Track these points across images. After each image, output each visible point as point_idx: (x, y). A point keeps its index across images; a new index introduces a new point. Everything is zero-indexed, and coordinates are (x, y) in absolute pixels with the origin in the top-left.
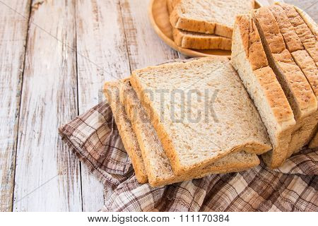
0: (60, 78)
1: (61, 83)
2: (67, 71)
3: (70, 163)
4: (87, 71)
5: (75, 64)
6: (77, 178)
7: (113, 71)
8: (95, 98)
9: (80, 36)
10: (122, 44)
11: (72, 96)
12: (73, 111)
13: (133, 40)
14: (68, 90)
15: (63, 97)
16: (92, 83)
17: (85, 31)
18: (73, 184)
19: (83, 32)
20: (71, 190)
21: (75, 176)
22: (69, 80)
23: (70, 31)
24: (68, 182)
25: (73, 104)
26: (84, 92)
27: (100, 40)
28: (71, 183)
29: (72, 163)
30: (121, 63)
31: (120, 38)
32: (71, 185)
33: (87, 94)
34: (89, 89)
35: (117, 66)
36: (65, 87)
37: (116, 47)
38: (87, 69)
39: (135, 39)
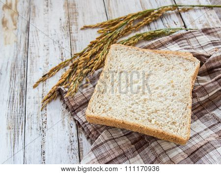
0: (14, 53)
1: (15, 56)
2: (20, 48)
3: (17, 121)
4: (36, 47)
5: (27, 41)
6: (22, 132)
7: (57, 46)
8: (41, 69)
9: (32, 19)
10: (65, 25)
11: (23, 67)
12: (22, 79)
13: (75, 21)
14: (20, 63)
15: (16, 68)
16: (39, 57)
17: (37, 15)
18: (18, 136)
19: (35, 16)
20: (16, 141)
21: (20, 130)
22: (21, 54)
23: (25, 15)
24: (14, 135)
25: (23, 73)
26: (32, 64)
27: (48, 22)
28: (16, 135)
29: (19, 120)
30: (64, 40)
31: (64, 20)
32: (17, 137)
33: (34, 65)
34: (37, 61)
35: (60, 42)
36: (18, 60)
37: (61, 27)
38: (36, 45)
39: (76, 20)
